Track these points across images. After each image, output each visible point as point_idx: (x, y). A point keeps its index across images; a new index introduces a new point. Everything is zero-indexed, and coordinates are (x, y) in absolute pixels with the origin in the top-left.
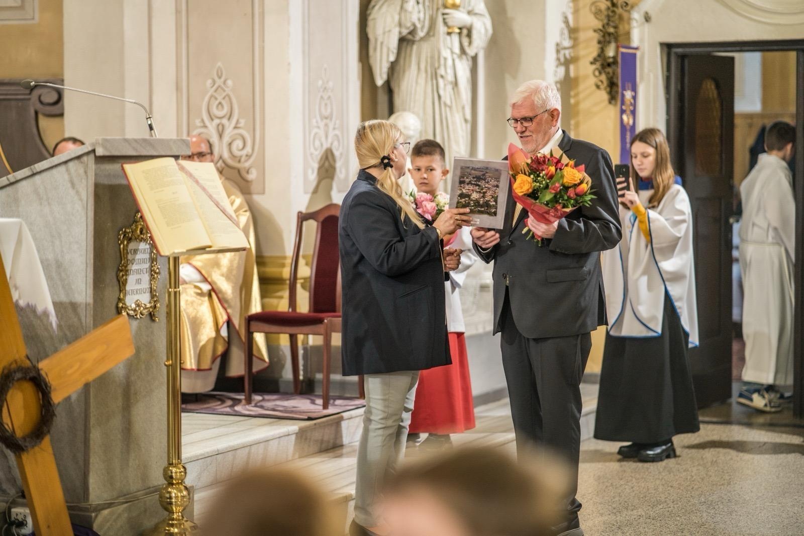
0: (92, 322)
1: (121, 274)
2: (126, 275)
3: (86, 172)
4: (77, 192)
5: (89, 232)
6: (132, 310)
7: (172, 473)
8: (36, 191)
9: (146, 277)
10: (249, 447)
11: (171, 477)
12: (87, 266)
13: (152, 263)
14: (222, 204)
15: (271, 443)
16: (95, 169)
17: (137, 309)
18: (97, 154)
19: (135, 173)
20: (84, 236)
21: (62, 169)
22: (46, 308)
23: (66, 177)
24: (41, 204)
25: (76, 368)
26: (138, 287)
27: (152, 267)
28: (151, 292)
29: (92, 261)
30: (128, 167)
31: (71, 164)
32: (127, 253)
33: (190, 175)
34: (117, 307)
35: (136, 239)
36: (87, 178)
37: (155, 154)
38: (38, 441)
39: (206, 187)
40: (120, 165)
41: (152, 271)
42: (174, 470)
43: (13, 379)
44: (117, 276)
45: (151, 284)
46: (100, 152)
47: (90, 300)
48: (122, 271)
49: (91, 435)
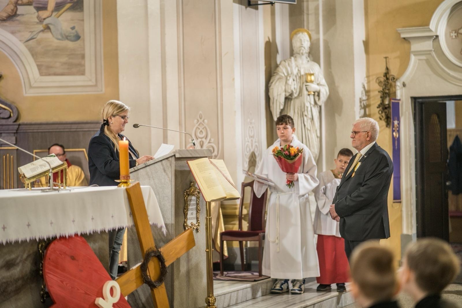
0: (174, 232)
1: (185, 210)
2: (188, 211)
3: (171, 165)
4: (167, 174)
5: (172, 191)
6: (189, 227)
7: (209, 300)
8: (147, 174)
9: (195, 212)
10: (230, 293)
11: (209, 302)
12: (172, 207)
13: (197, 205)
14: (228, 178)
15: (240, 291)
16: (175, 164)
17: (192, 226)
18: (176, 157)
19: (193, 165)
20: (170, 193)
21: (160, 163)
22: (162, 225)
23: (162, 167)
24: (150, 180)
25: (173, 252)
26: (192, 216)
27: (197, 207)
28: (197, 219)
29: (174, 205)
30: (190, 163)
31: (163, 161)
32: (188, 202)
33: (215, 165)
34: (184, 226)
35: (191, 195)
36: (171, 167)
37: (199, 156)
38: (161, 283)
39: (221, 171)
40: (186, 161)
41: (197, 209)
42: (210, 299)
43: (151, 256)
44: (184, 212)
45: (197, 215)
46: (178, 156)
47: (173, 222)
48: (186, 209)
49: (174, 283)
